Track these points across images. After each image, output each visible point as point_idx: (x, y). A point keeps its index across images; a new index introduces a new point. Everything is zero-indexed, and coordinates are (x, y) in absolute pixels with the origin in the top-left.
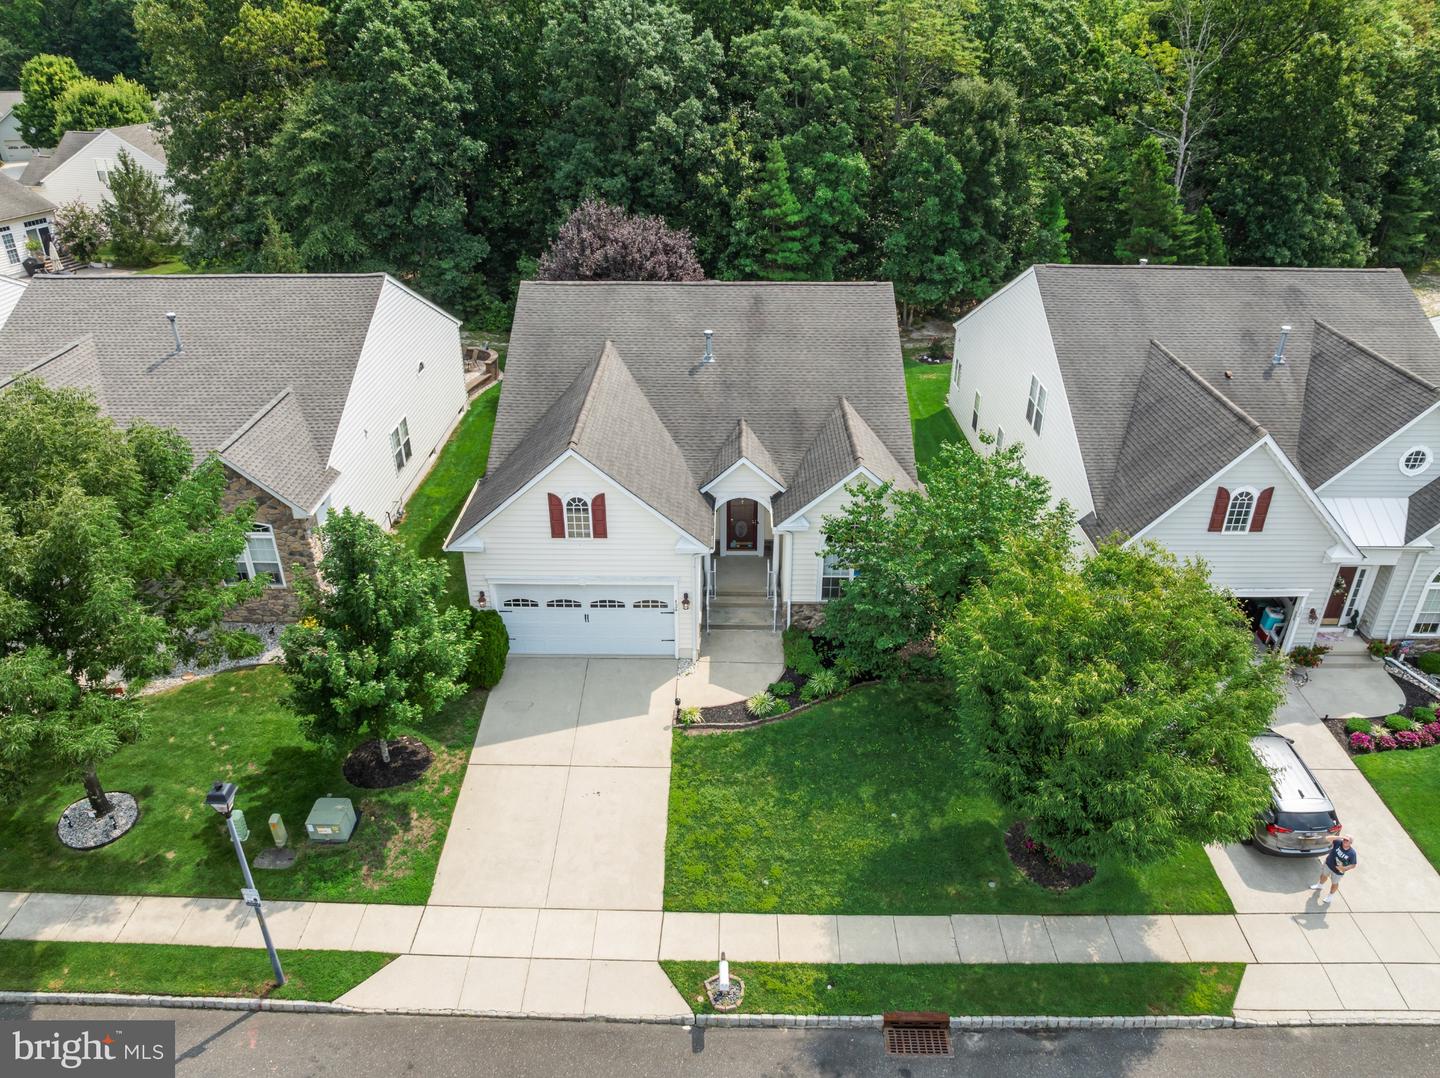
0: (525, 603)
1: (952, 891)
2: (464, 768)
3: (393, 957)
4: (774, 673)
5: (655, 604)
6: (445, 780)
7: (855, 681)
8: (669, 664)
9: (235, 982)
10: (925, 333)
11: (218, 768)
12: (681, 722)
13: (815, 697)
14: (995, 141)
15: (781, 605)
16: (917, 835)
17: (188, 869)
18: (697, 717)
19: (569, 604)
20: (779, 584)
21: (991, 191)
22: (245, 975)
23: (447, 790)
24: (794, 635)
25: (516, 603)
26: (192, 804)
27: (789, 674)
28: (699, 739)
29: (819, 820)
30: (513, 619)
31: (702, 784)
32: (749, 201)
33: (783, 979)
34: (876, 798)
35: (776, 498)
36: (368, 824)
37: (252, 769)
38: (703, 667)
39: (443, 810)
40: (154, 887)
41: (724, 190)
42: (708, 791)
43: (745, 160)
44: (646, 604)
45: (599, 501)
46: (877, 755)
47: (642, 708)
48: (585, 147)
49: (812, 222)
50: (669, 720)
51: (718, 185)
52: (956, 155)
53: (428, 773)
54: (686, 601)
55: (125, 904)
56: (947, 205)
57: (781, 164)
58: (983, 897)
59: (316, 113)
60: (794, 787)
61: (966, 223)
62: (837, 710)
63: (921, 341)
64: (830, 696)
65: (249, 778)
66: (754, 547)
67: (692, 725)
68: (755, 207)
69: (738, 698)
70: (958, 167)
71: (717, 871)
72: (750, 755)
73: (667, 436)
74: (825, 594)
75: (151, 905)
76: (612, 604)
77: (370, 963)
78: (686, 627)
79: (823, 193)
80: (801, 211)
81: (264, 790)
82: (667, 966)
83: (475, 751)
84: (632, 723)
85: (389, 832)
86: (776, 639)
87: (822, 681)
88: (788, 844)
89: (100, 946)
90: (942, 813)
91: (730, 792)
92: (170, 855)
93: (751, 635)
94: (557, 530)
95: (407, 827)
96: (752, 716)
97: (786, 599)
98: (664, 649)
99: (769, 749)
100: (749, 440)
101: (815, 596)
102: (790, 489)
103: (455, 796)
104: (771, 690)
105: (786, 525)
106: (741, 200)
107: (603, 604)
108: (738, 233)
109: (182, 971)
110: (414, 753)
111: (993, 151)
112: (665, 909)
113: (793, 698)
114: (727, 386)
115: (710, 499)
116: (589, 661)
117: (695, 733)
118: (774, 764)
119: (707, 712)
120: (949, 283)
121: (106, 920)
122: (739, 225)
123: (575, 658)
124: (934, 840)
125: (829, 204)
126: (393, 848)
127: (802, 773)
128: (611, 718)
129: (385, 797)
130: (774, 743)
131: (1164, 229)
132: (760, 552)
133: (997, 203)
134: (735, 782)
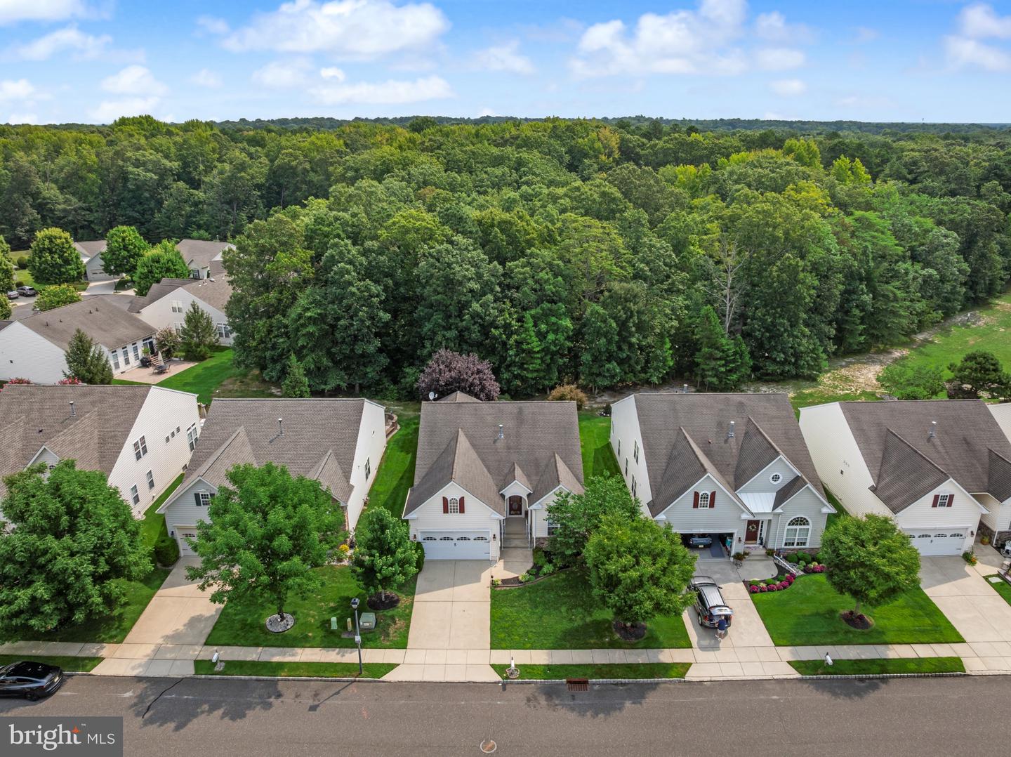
0: (431, 539)
1: (592, 641)
2: (413, 603)
3: (399, 665)
4: (529, 566)
5: (482, 539)
6: (406, 607)
7: (560, 568)
8: (489, 563)
9: (345, 673)
10: (604, 398)
11: (318, 604)
12: (494, 585)
13: (545, 574)
14: (632, 312)
15: (532, 538)
16: (581, 624)
17: (318, 639)
18: (500, 583)
19: (448, 539)
20: (531, 530)
21: (631, 335)
22: (348, 671)
23: (407, 611)
24: (537, 550)
25: (428, 539)
26: (313, 617)
27: (535, 566)
28: (500, 591)
29: (546, 619)
30: (426, 545)
31: (503, 607)
32: (516, 341)
33: (533, 669)
34: (567, 611)
35: (529, 495)
36: (380, 623)
37: (332, 604)
38: (501, 564)
39: (407, 617)
40: (308, 645)
41: (504, 336)
42: (505, 609)
43: (514, 322)
44: (479, 539)
45: (462, 500)
46: (568, 596)
47: (478, 580)
48: (438, 317)
49: (546, 350)
50: (489, 584)
51: (501, 334)
52: (614, 318)
53: (399, 605)
54: (494, 537)
55: (299, 650)
56: (609, 342)
57: (530, 324)
58: (603, 643)
59: (312, 303)
60: (536, 607)
61: (620, 348)
62: (553, 580)
63: (601, 403)
64: (550, 574)
65: (332, 607)
66: (521, 514)
67: (497, 586)
68: (518, 343)
69: (516, 575)
70: (614, 325)
71: (509, 636)
72: (520, 596)
73: (485, 469)
74: (549, 534)
75: (308, 650)
76: (465, 539)
77: (391, 667)
78: (494, 548)
79: (551, 337)
80: (540, 345)
81: (339, 612)
82: (493, 666)
83: (416, 596)
84: (474, 586)
85: (389, 625)
86: (530, 552)
87: (548, 568)
88: (535, 627)
89: (294, 663)
90: (591, 616)
91: (513, 610)
92: (310, 634)
93: (520, 551)
94: (446, 511)
95: (395, 623)
96: (521, 582)
97: (534, 536)
98: (485, 557)
99: (527, 594)
100: (518, 472)
101: (546, 535)
102: (534, 492)
103: (411, 612)
104: (528, 572)
105: (533, 507)
106: (512, 341)
107: (462, 539)
108: (510, 356)
109: (326, 670)
110: (393, 597)
111: (631, 316)
112: (491, 649)
113: (537, 575)
114: (509, 448)
115: (503, 496)
116: (455, 562)
117: (498, 589)
118: (530, 600)
119: (503, 581)
120: (613, 377)
121: (293, 655)
122: (511, 352)
123: (450, 561)
124: (587, 625)
125: (554, 342)
126: (391, 630)
127: (540, 603)
128: (466, 584)
129: (385, 613)
130: (529, 592)
131: (717, 349)
132: (523, 515)
133: (634, 340)
134: (515, 606)
